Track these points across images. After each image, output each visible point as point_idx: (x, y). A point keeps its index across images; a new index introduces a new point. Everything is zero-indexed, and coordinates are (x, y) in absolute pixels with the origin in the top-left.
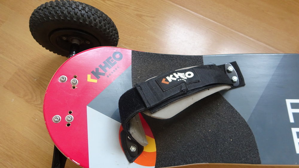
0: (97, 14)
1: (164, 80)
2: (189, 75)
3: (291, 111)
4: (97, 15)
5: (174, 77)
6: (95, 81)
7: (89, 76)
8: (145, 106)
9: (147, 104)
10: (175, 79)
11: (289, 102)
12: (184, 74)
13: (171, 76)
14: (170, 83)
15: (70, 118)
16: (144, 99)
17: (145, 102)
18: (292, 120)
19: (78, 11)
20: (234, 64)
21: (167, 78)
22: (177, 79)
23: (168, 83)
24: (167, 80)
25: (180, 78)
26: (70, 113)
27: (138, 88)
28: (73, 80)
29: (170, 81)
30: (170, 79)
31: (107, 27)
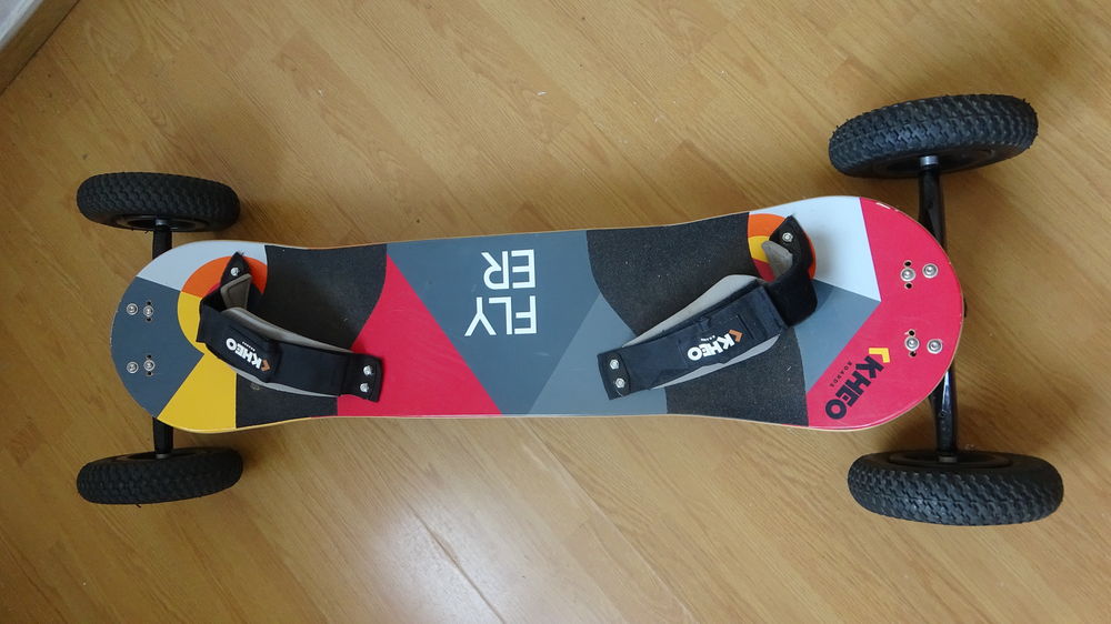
0: (887, 497)
1: (738, 340)
2: (695, 353)
3: (532, 315)
4: (885, 494)
5: (722, 345)
6: (873, 351)
7: (886, 359)
8: (766, 288)
9: (763, 291)
10: (720, 339)
11: (532, 330)
12: (705, 355)
13: (726, 346)
14: (727, 331)
15: (908, 276)
17: (766, 296)
18: (533, 299)
19: (923, 493)
20: (613, 393)
21: (732, 344)
22: (715, 339)
23: (731, 332)
24: (733, 337)
25: (711, 342)
26: (909, 286)
27: (782, 323)
28: (912, 346)
29: (727, 336)
30: (728, 341)
31: (866, 478)
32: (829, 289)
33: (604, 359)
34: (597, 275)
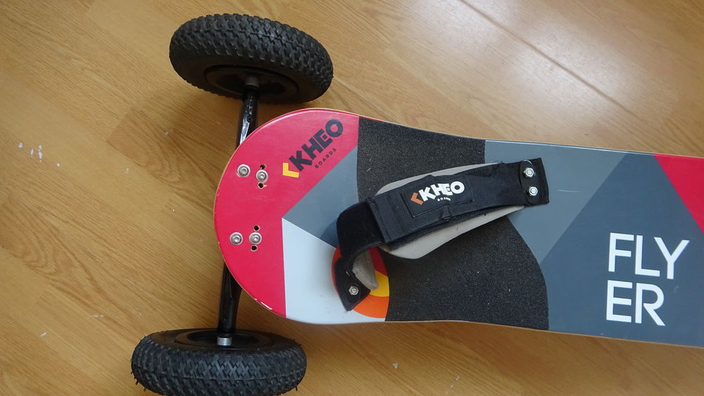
0: (300, 45)
1: (415, 195)
2: (457, 188)
3: (614, 253)
4: (301, 47)
5: (431, 192)
6: (296, 175)
7: (286, 166)
8: (382, 239)
9: (385, 236)
10: (433, 197)
11: (614, 237)
12: (448, 185)
13: (428, 189)
14: (425, 203)
15: (255, 236)
16: (381, 227)
17: (383, 233)
18: (612, 268)
19: (269, 43)
20: (537, 164)
21: (421, 192)
22: (437, 197)
23: (421, 203)
24: (419, 197)
25: (442, 195)
26: (256, 228)
27: (372, 206)
28: (261, 174)
29: (425, 199)
30: (425, 194)
31: (316, 67)
32: (325, 237)
33: (543, 198)
34: (541, 283)
